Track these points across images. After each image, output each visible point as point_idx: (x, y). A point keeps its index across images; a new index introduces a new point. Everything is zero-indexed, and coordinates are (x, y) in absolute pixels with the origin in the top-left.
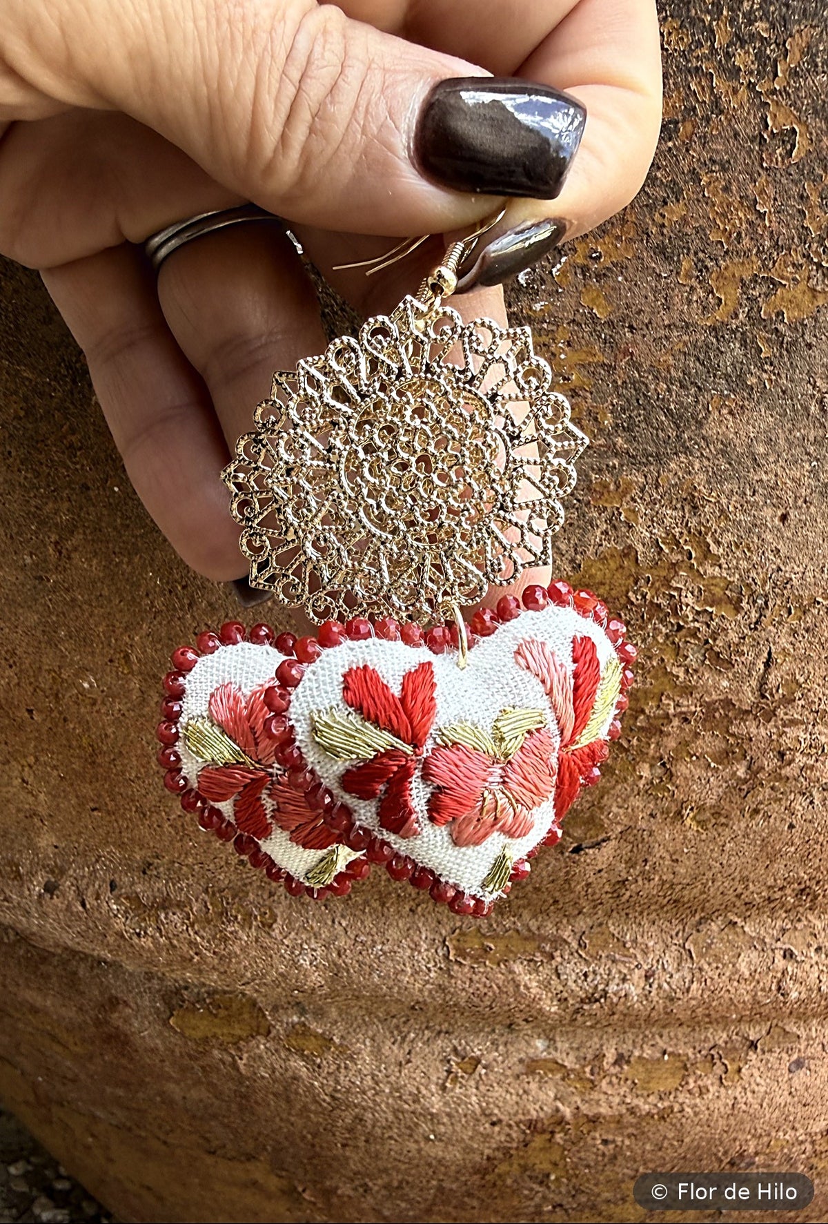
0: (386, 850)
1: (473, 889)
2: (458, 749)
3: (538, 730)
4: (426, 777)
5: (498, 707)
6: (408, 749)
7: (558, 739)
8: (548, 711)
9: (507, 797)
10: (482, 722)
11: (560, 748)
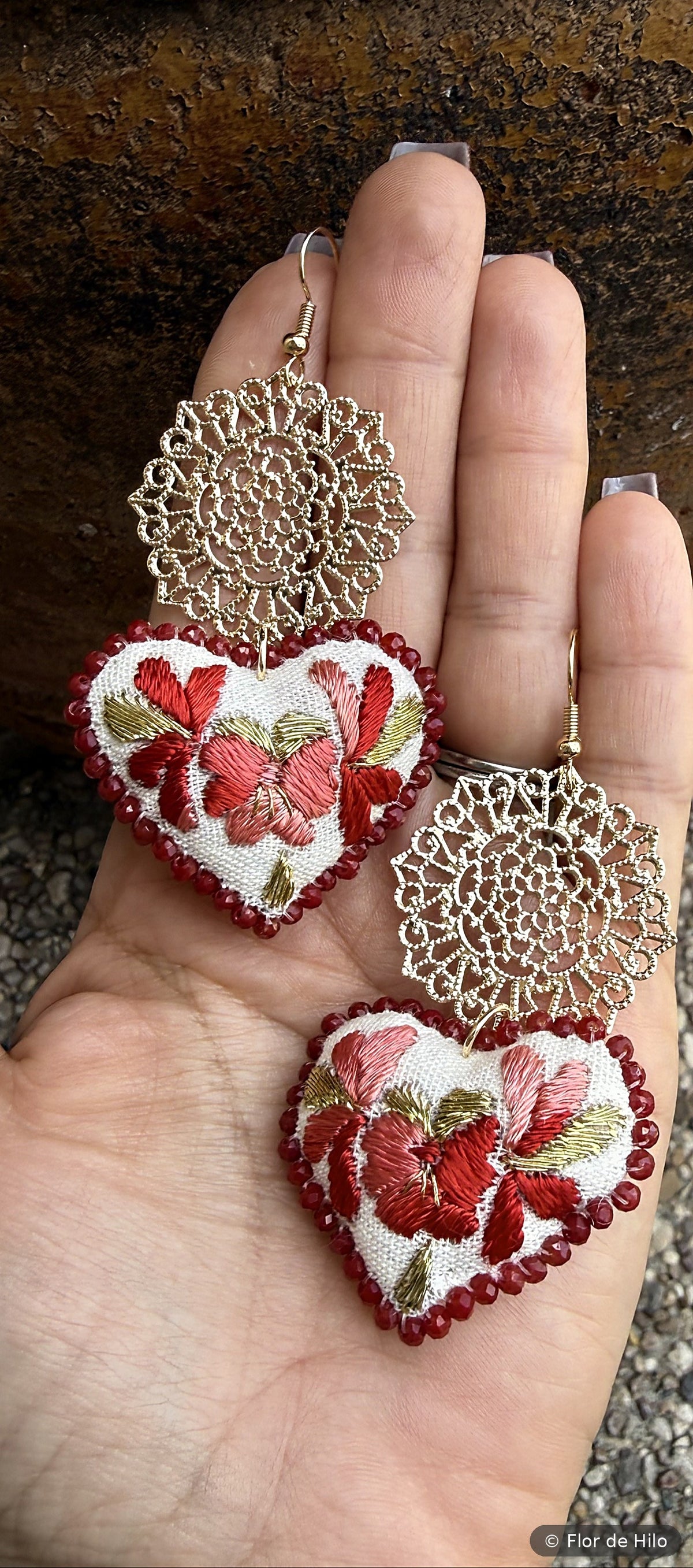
0: (169, 845)
1: (253, 900)
2: (235, 739)
3: (321, 738)
4: (203, 764)
5: (284, 712)
6: (186, 734)
7: (342, 751)
8: (332, 723)
9: (283, 797)
10: (264, 722)
11: (343, 762)
